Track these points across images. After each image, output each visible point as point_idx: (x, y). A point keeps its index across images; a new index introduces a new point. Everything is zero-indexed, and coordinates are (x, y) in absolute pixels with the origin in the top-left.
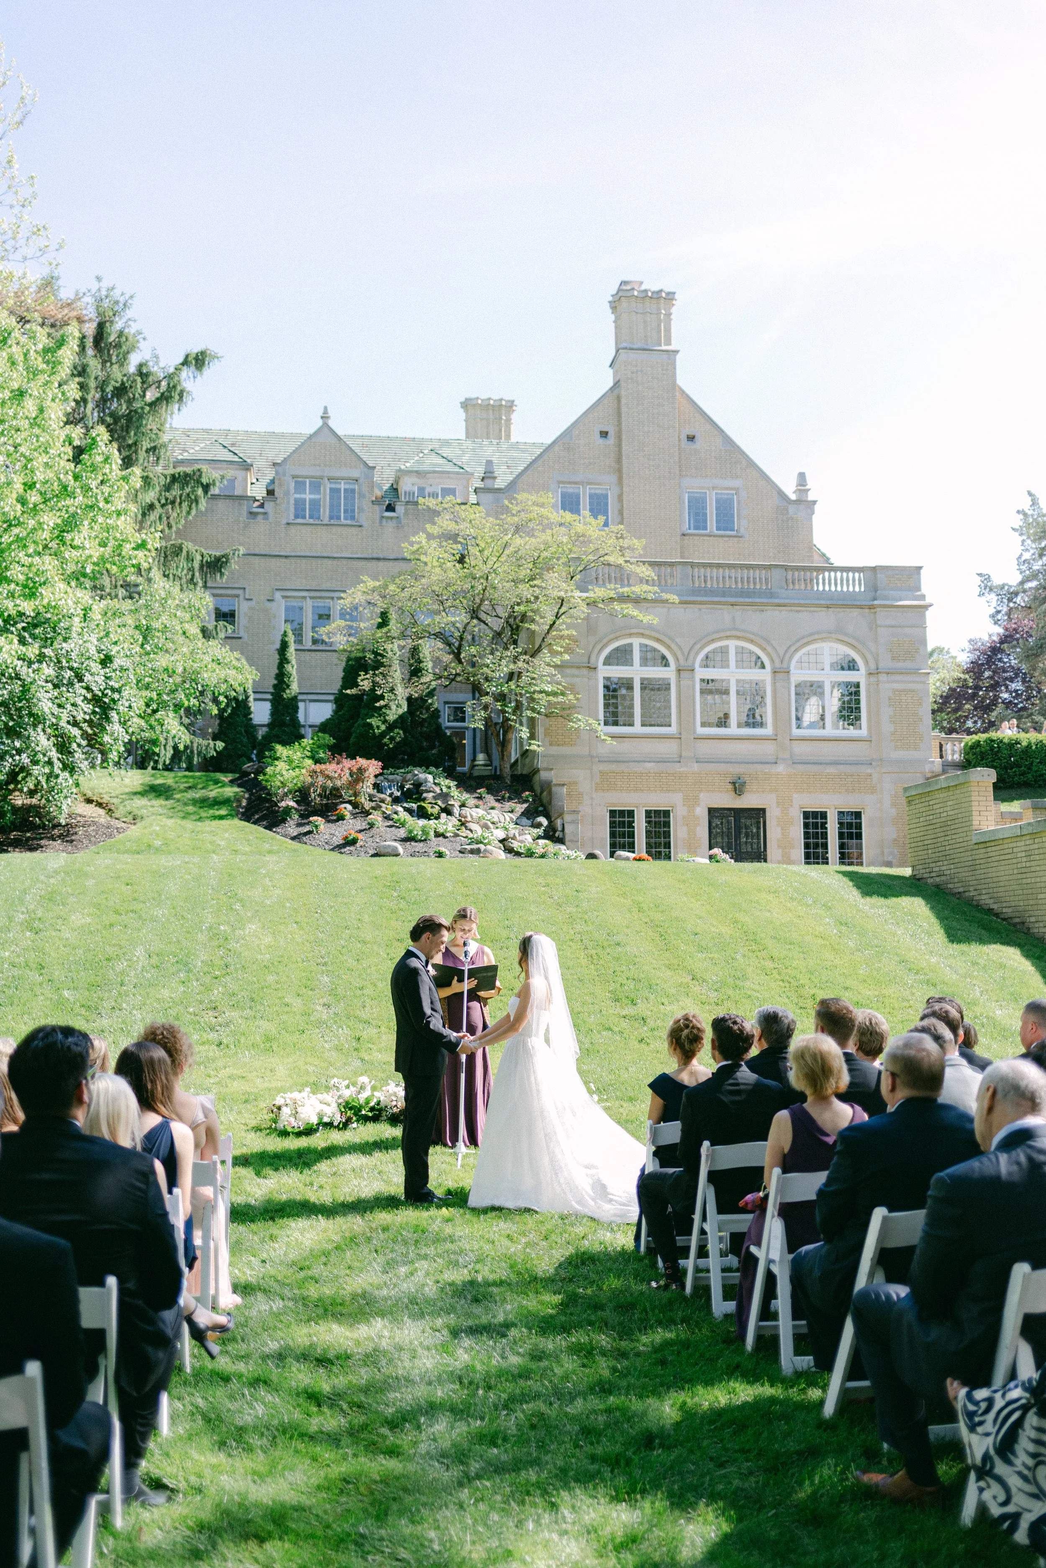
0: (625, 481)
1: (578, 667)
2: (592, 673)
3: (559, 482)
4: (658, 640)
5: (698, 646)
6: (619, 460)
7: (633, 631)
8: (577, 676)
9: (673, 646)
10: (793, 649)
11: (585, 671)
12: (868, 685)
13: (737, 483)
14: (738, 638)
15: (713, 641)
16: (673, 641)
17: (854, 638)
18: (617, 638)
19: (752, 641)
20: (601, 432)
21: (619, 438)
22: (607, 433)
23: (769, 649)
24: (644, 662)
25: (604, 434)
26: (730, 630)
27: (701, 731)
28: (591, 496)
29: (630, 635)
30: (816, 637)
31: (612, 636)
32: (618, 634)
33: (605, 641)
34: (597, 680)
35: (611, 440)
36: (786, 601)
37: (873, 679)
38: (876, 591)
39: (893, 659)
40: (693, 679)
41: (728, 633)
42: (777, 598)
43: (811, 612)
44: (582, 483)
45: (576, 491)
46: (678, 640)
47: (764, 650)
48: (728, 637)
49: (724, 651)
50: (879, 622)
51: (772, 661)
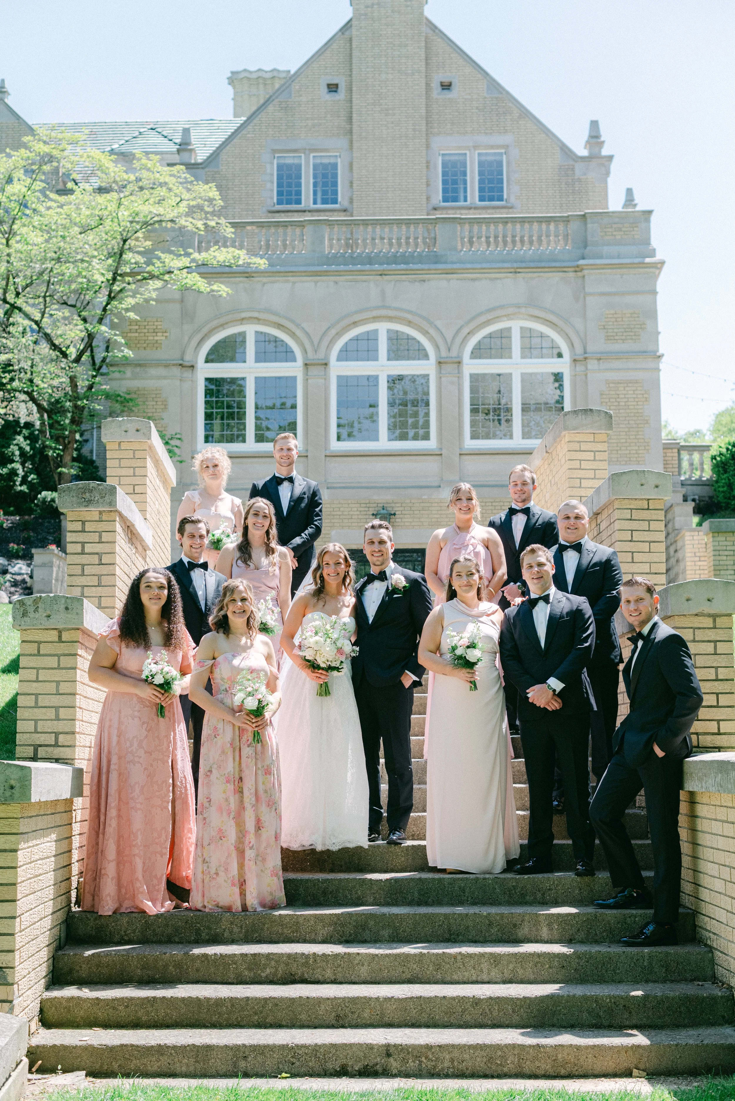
0: (355, 145)
1: (167, 366)
2: (187, 374)
3: (274, 151)
4: (279, 326)
5: (333, 332)
6: (350, 119)
7: (244, 315)
8: (165, 378)
9: (298, 333)
10: (466, 330)
11: (176, 371)
12: (574, 377)
13: (507, 139)
14: (390, 319)
15: (355, 324)
16: (298, 325)
17: (553, 313)
18: (223, 326)
19: (409, 323)
20: (329, 86)
21: (350, 90)
22: (337, 86)
23: (432, 332)
24: (261, 357)
25: (333, 88)
26: (377, 308)
27: (336, 446)
28: (315, 167)
29: (242, 321)
30: (499, 313)
31: (215, 323)
32: (222, 320)
33: (205, 330)
34: (194, 382)
35: (342, 95)
36: (455, 266)
37: (580, 368)
38: (585, 247)
39: (608, 338)
40: (326, 378)
41: (375, 313)
42: (446, 263)
43: (491, 279)
44: (304, 150)
45: (296, 161)
46: (305, 325)
47: (425, 333)
48: (375, 319)
49: (371, 337)
50: (587, 290)
51: (437, 347)
